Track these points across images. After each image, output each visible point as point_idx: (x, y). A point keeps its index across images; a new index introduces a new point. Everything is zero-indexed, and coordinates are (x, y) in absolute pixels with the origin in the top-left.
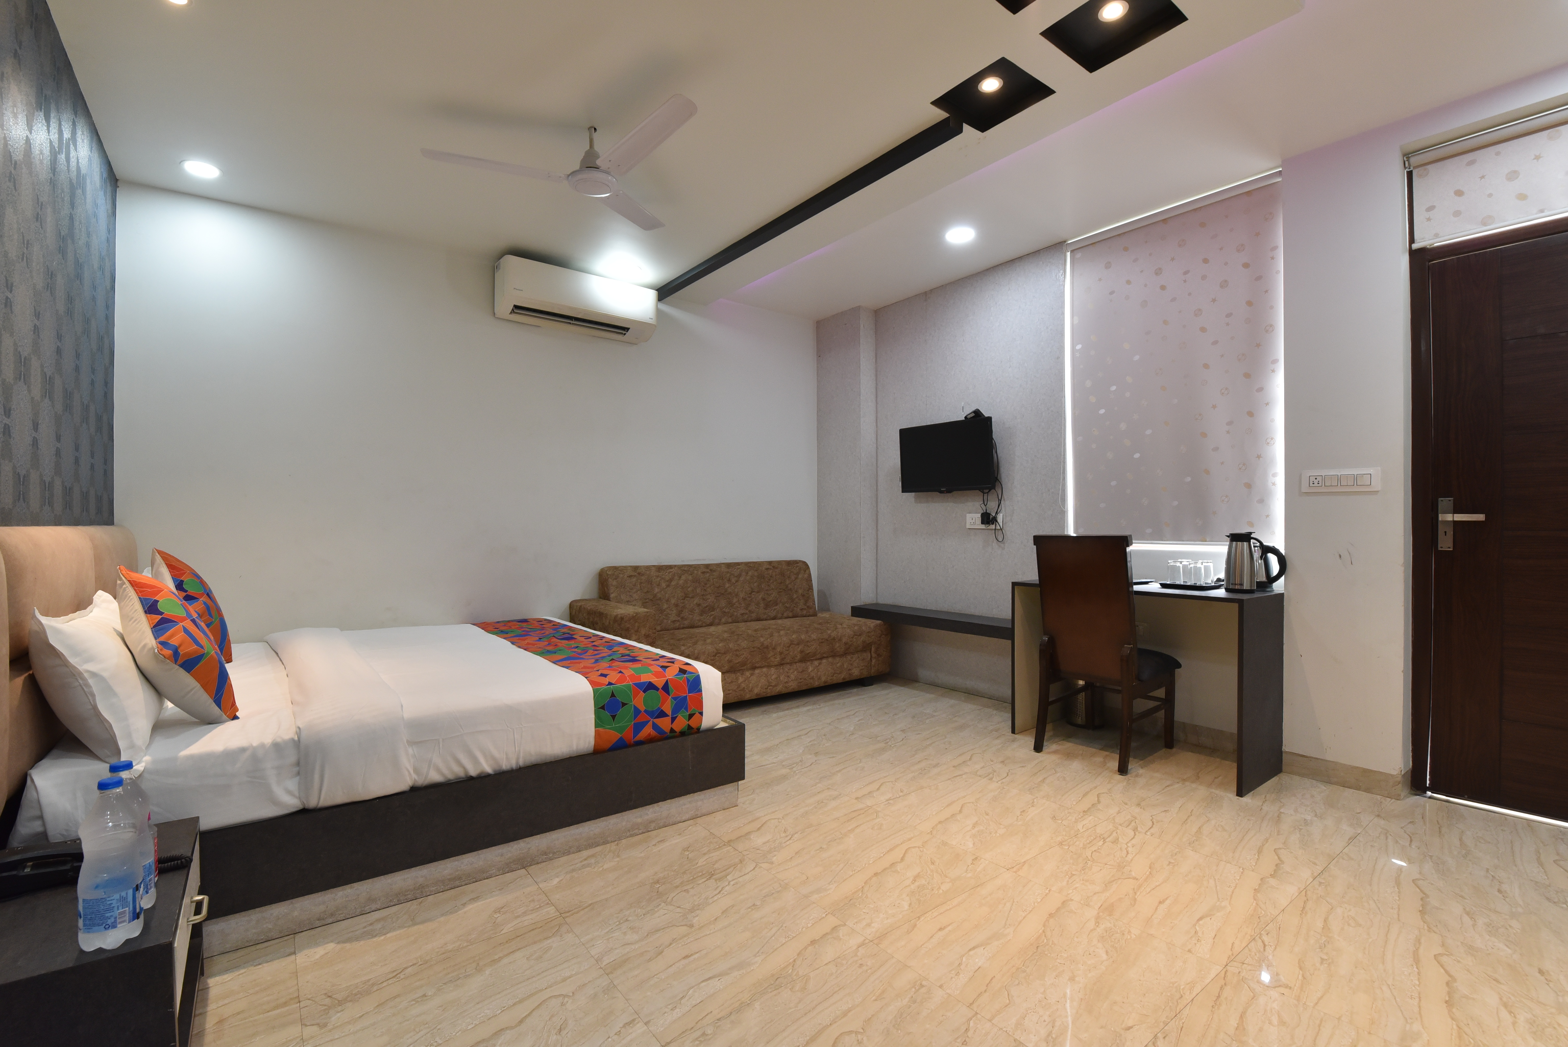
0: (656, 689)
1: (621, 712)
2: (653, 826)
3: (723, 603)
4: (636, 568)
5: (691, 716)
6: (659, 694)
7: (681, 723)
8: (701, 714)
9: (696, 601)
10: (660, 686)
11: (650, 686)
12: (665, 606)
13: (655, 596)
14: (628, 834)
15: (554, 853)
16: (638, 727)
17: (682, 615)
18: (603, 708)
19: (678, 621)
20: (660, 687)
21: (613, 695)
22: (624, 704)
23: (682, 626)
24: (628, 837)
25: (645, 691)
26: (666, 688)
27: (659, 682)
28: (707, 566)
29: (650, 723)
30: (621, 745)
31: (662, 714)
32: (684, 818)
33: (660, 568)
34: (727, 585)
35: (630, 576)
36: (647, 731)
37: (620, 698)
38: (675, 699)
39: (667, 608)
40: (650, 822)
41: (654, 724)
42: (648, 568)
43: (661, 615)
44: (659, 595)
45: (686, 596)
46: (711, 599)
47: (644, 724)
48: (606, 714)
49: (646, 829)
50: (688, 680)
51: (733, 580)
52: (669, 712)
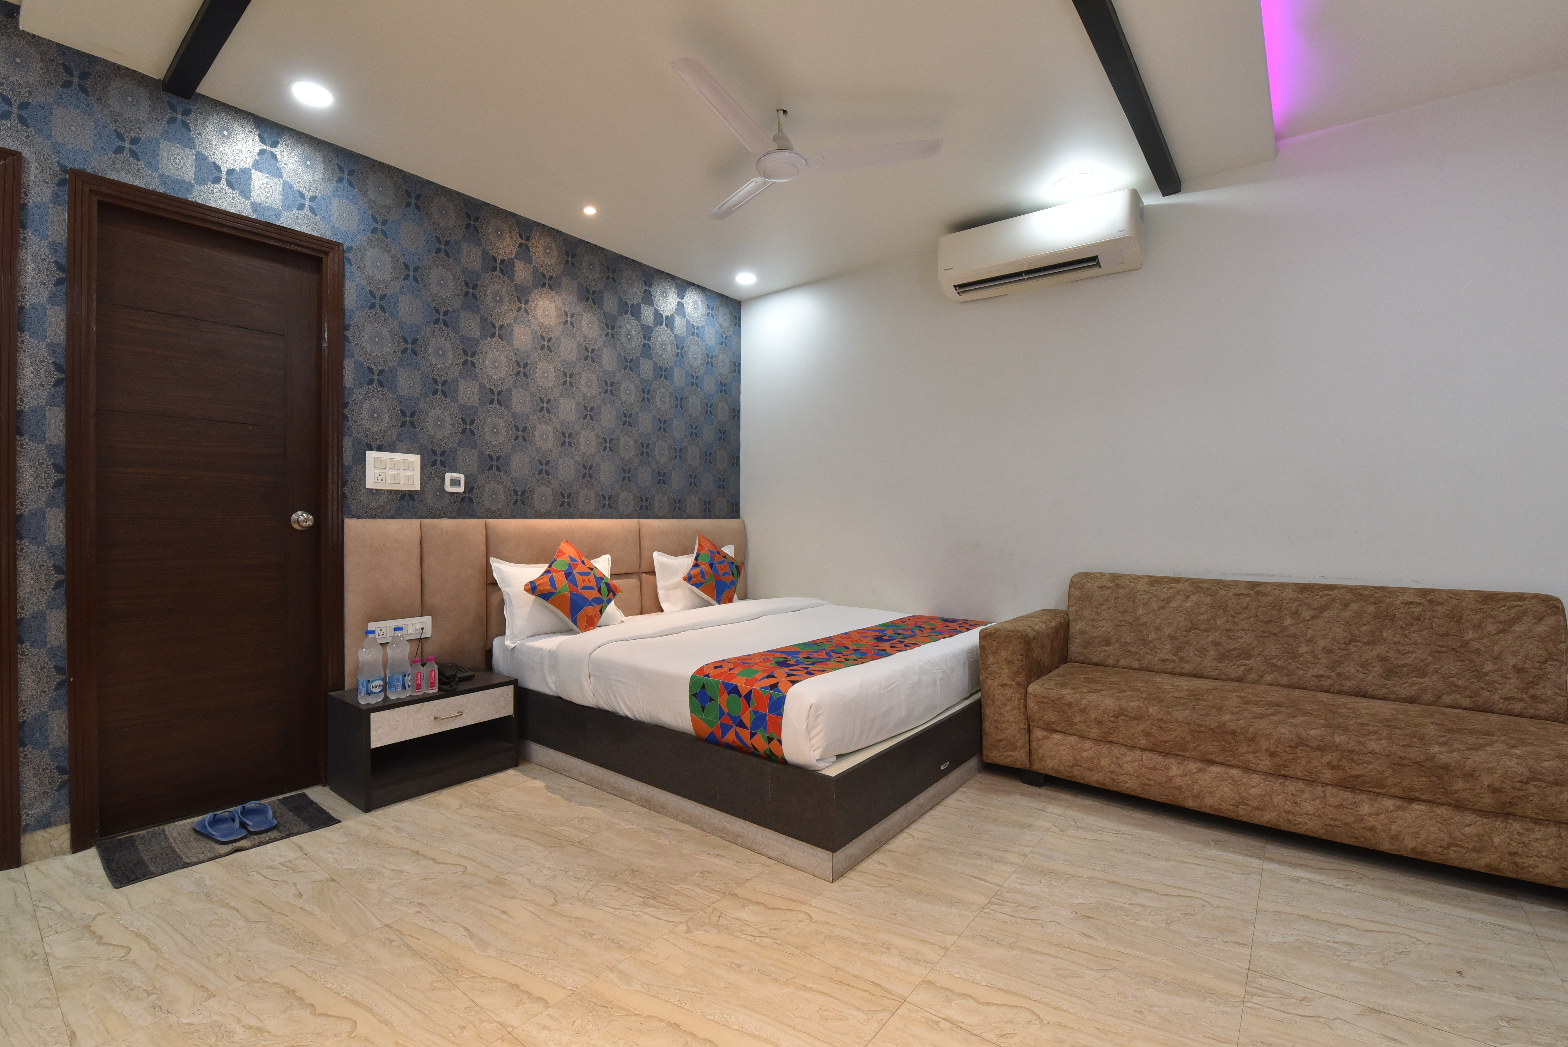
0: (740, 695)
1: (708, 705)
2: (740, 841)
3: (1273, 649)
4: (1115, 577)
5: (770, 740)
6: (741, 701)
7: (760, 742)
8: (780, 741)
9: (1213, 636)
10: (743, 693)
11: (735, 690)
12: (1153, 636)
13: (1137, 619)
14: (719, 834)
15: (668, 811)
16: (725, 729)
17: (1180, 654)
18: (695, 695)
19: (1173, 661)
20: (743, 695)
21: (703, 687)
22: (711, 700)
23: (1178, 670)
24: (719, 837)
25: (729, 693)
26: (748, 697)
27: (744, 689)
28: (1253, 585)
29: (733, 729)
30: (712, 741)
31: (741, 725)
32: (770, 854)
33: (1155, 581)
34: (1288, 621)
35: (1102, 587)
36: (730, 737)
37: (709, 691)
38: (755, 712)
39: (1155, 640)
40: (739, 836)
41: (736, 733)
42: (1137, 578)
43: (1142, 647)
44: (1144, 619)
45: (1193, 627)
46: (1247, 639)
47: (729, 728)
48: (697, 702)
49: (735, 840)
50: (771, 697)
51: (1306, 614)
52: (749, 725)
